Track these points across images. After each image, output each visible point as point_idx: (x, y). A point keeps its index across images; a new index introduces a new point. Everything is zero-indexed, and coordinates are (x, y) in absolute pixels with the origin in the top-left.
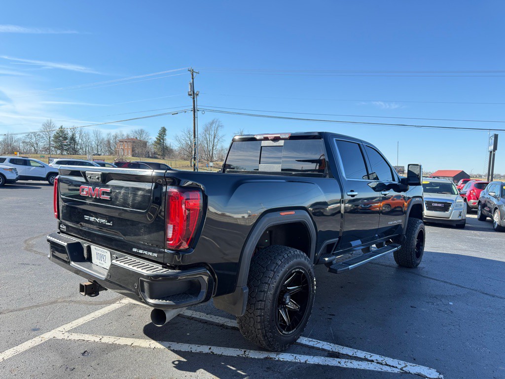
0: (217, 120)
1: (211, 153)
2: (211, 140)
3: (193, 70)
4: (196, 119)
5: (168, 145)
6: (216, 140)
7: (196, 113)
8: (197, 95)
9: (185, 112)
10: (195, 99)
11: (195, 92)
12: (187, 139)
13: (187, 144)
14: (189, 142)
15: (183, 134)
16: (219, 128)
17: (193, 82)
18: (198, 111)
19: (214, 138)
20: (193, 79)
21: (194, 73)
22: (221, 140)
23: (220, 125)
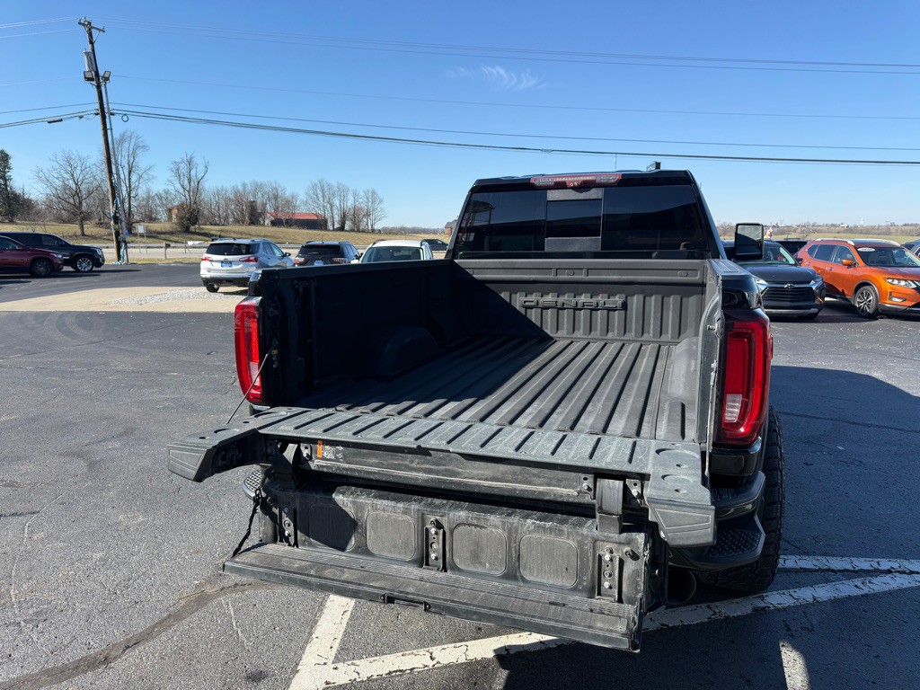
0: (132, 133)
1: (127, 205)
2: (122, 177)
3: (90, 23)
4: (109, 132)
5: (18, 191)
6: (134, 178)
7: (107, 120)
8: (107, 79)
9: (81, 117)
10: (103, 88)
11: (101, 73)
12: (65, 175)
13: (65, 187)
14: (71, 182)
15: (55, 164)
16: (139, 152)
17: (93, 50)
18: (112, 114)
19: (130, 172)
20: (92, 43)
21: (93, 30)
22: (145, 176)
23: (141, 144)
